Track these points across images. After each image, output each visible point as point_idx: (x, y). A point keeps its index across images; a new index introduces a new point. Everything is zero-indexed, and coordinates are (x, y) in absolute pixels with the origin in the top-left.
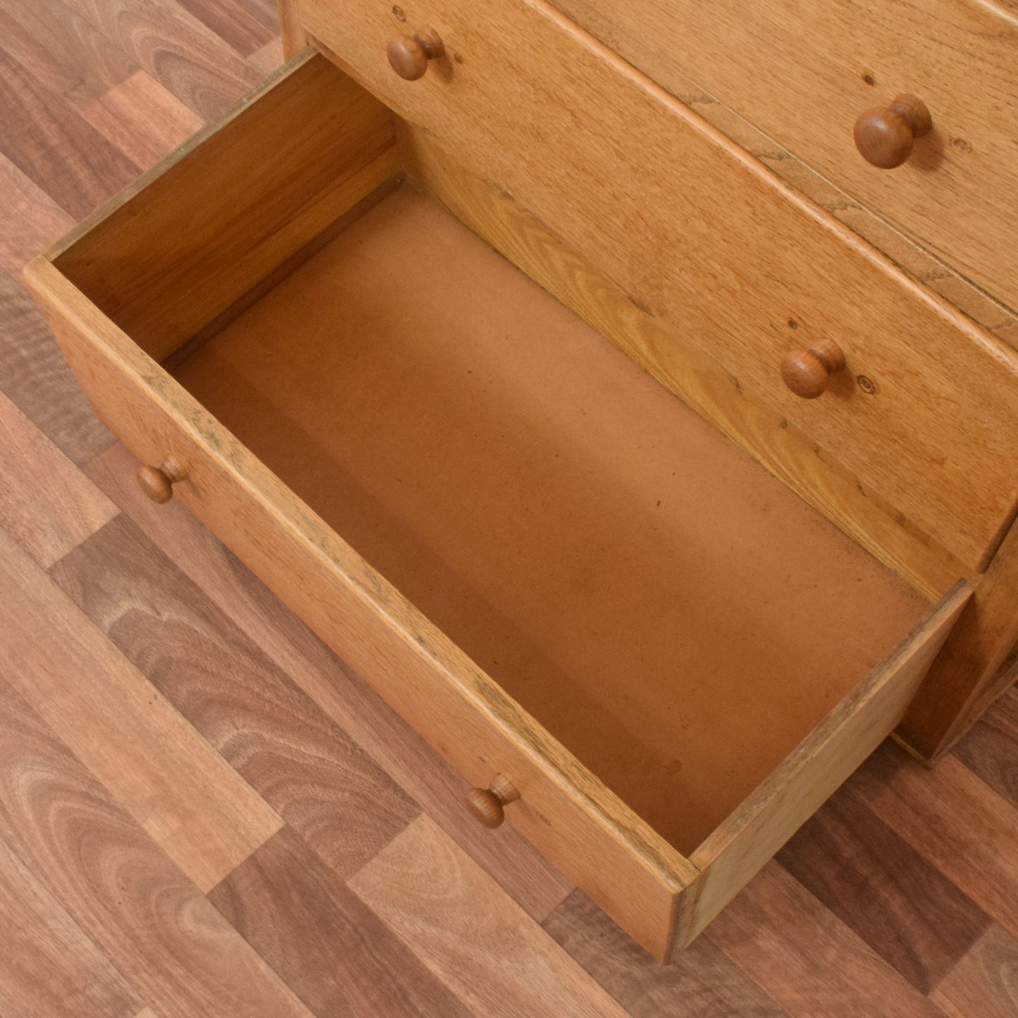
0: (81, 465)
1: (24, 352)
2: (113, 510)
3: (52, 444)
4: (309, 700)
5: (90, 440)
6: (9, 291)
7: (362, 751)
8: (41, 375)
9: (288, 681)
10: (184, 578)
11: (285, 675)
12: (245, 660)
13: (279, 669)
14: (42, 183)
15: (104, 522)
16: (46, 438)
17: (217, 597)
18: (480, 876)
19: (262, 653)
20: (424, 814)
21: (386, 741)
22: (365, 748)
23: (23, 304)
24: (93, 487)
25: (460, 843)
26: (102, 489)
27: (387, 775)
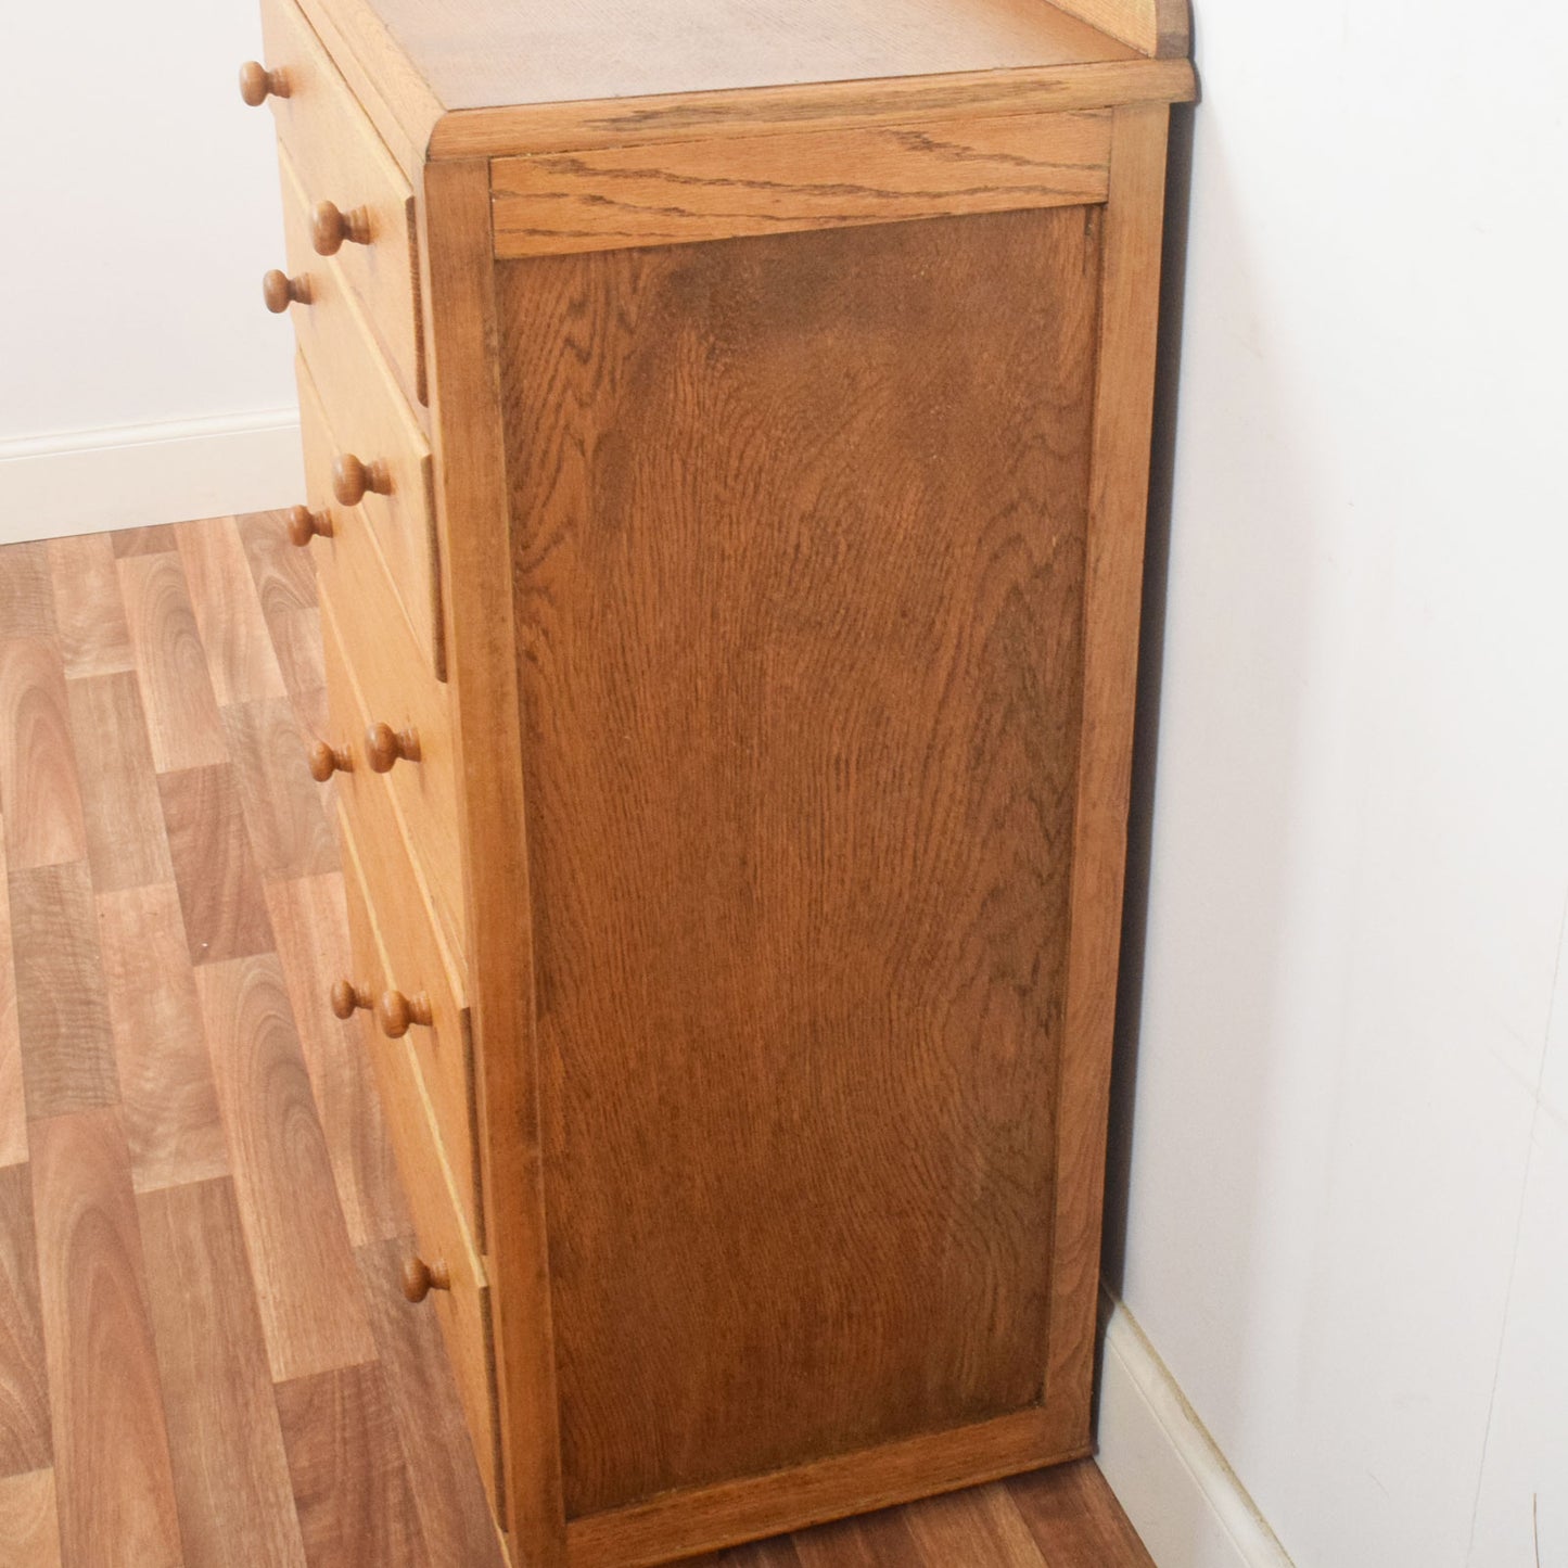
0: (30, 1119)
1: (63, 1030)
2: (24, 1156)
3: (23, 1098)
4: (43, 1349)
5: (54, 1105)
6: (94, 986)
7: (48, 1402)
8: (61, 1050)
9: (39, 1330)
10: (32, 1227)
11: (41, 1322)
12: (21, 1301)
13: (41, 1316)
14: (188, 924)
15: (8, 1164)
16: (22, 1092)
17: (43, 1246)
18: (52, 1534)
19: (38, 1299)
20: (51, 1470)
21: (74, 1402)
22: (52, 1402)
23: (94, 997)
24: (24, 1139)
25: (60, 1505)
26: (29, 1141)
27: (50, 1426)
